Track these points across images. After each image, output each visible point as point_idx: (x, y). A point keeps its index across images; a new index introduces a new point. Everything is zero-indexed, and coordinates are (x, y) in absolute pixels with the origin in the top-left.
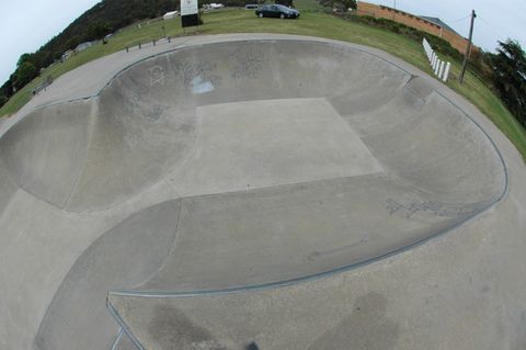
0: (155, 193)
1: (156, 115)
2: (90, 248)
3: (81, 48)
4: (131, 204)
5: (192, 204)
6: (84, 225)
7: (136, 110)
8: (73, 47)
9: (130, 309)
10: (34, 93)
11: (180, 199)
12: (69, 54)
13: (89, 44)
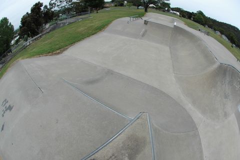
0: (197, 116)
1: (226, 97)
2: (164, 93)
3: (224, 37)
4: (189, 107)
5: (196, 136)
6: (172, 87)
7: (224, 86)
8: (222, 33)
9: (142, 124)
10: (200, 30)
11: (197, 129)
12: (218, 33)
13: (227, 40)
